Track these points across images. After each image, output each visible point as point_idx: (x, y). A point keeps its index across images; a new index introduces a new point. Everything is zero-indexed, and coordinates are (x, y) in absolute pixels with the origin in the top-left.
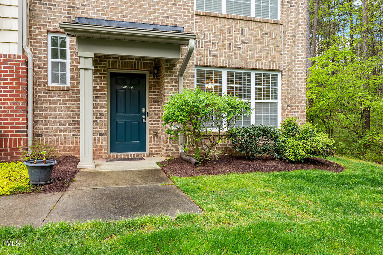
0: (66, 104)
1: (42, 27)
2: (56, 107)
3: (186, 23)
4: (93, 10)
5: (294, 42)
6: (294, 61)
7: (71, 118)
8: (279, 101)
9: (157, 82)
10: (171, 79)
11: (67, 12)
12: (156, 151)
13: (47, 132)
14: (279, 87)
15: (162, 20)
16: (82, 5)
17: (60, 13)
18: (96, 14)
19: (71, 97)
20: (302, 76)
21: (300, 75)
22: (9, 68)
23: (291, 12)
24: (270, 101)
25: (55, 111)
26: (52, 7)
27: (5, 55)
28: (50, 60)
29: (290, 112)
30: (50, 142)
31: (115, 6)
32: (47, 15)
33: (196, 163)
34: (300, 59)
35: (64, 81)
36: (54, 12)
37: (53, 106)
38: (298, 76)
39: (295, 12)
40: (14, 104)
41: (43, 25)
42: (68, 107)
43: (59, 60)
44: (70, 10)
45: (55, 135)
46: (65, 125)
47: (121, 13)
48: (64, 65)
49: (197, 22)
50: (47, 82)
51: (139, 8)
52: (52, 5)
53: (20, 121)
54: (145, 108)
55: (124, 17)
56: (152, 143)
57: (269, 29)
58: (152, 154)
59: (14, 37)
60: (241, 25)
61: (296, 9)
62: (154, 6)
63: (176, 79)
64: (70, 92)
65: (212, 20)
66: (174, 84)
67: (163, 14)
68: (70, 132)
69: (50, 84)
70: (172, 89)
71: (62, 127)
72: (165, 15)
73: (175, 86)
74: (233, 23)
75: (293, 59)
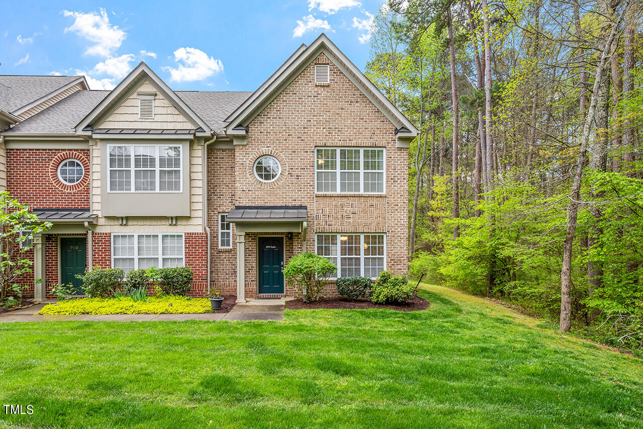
0: (230, 260)
1: (215, 210)
2: (223, 263)
3: (308, 203)
4: (246, 200)
5: (397, 210)
6: (397, 224)
7: (233, 269)
8: (385, 256)
9: (291, 243)
10: (298, 243)
11: (230, 199)
12: (291, 293)
13: (218, 279)
14: (385, 245)
15: (291, 203)
16: (239, 198)
17: (226, 200)
18: (248, 203)
19: (233, 255)
20: (404, 236)
21: (402, 235)
22: (197, 241)
23: (394, 186)
24: (377, 256)
25: (223, 265)
26: (221, 197)
27: (195, 233)
28: (220, 231)
29: (393, 265)
30: (220, 286)
31: (260, 196)
32: (218, 202)
33: (305, 302)
34: (402, 223)
35: (229, 245)
36: (223, 200)
37: (222, 262)
38: (400, 236)
39: (397, 186)
40: (200, 263)
41: (215, 209)
42: (231, 263)
43: (226, 231)
44: (232, 197)
45: (223, 281)
46: (229, 274)
47: (264, 200)
48: (228, 233)
49: (317, 201)
50: (218, 246)
51: (276, 195)
52: (221, 195)
53: (204, 273)
54: (283, 261)
55: (266, 203)
56: (288, 287)
57: (374, 201)
58: (287, 296)
59: (200, 221)
60: (351, 201)
61: (399, 184)
62: (286, 193)
63: (301, 243)
64: (233, 252)
65: (328, 199)
66: (300, 246)
67: (292, 198)
68: (232, 279)
69: (220, 247)
70: (298, 250)
71: (227, 276)
72: (294, 199)
73: (300, 248)
74: (344, 200)
75: (396, 223)
